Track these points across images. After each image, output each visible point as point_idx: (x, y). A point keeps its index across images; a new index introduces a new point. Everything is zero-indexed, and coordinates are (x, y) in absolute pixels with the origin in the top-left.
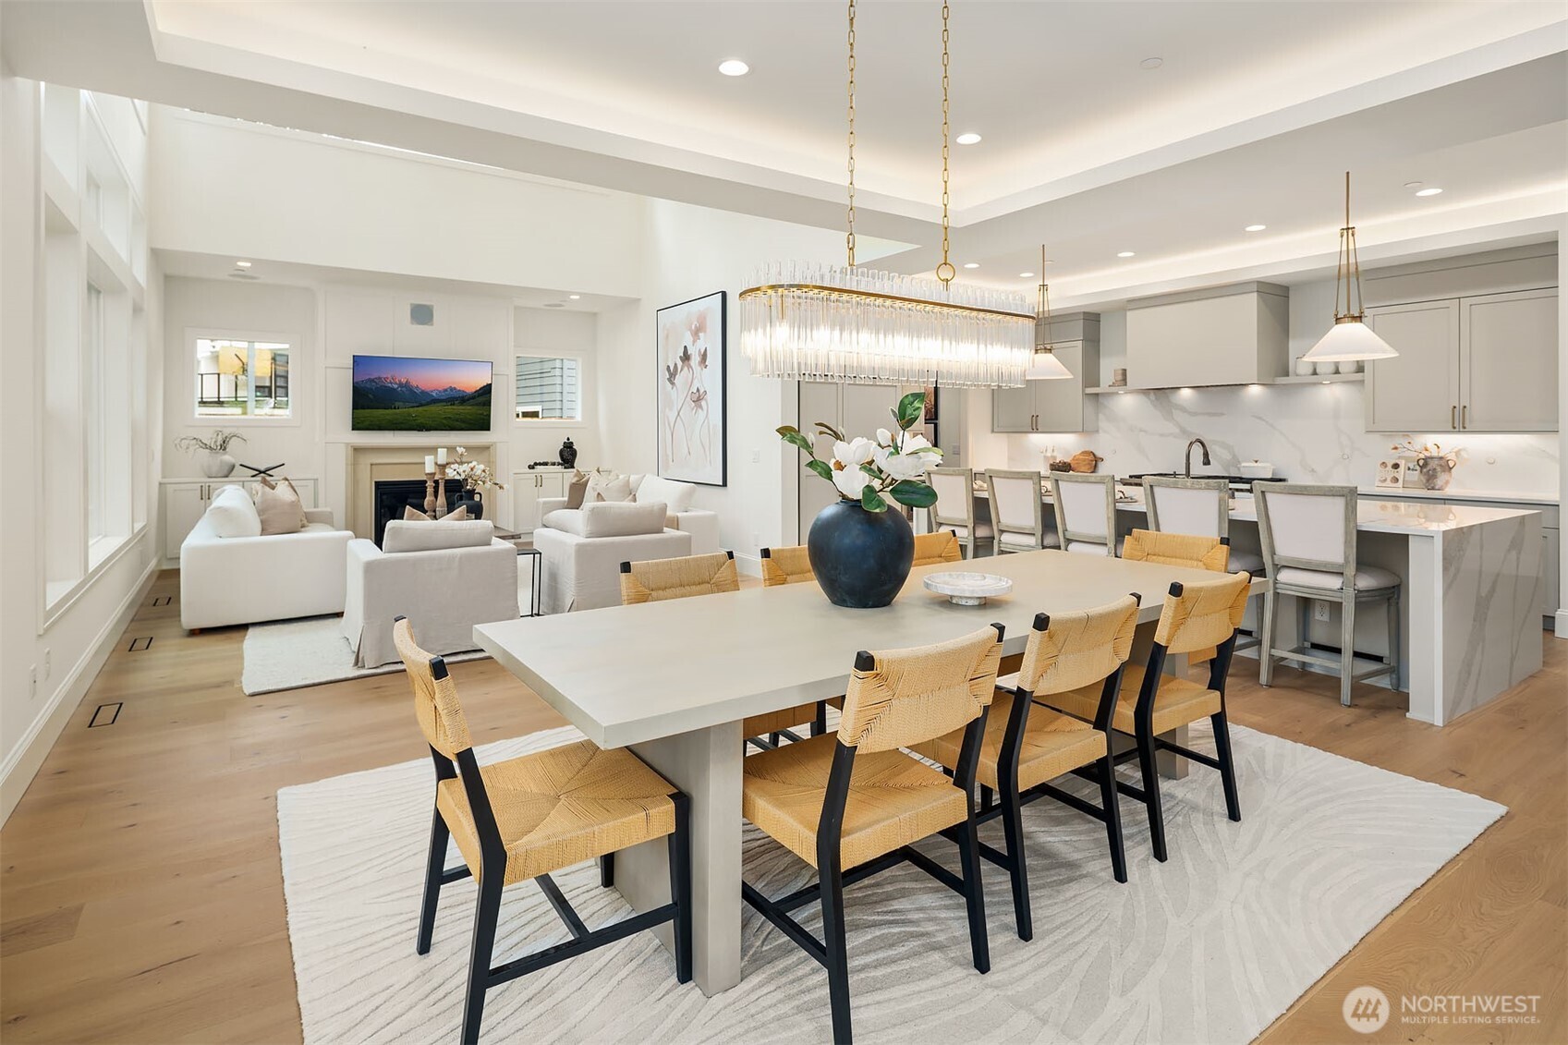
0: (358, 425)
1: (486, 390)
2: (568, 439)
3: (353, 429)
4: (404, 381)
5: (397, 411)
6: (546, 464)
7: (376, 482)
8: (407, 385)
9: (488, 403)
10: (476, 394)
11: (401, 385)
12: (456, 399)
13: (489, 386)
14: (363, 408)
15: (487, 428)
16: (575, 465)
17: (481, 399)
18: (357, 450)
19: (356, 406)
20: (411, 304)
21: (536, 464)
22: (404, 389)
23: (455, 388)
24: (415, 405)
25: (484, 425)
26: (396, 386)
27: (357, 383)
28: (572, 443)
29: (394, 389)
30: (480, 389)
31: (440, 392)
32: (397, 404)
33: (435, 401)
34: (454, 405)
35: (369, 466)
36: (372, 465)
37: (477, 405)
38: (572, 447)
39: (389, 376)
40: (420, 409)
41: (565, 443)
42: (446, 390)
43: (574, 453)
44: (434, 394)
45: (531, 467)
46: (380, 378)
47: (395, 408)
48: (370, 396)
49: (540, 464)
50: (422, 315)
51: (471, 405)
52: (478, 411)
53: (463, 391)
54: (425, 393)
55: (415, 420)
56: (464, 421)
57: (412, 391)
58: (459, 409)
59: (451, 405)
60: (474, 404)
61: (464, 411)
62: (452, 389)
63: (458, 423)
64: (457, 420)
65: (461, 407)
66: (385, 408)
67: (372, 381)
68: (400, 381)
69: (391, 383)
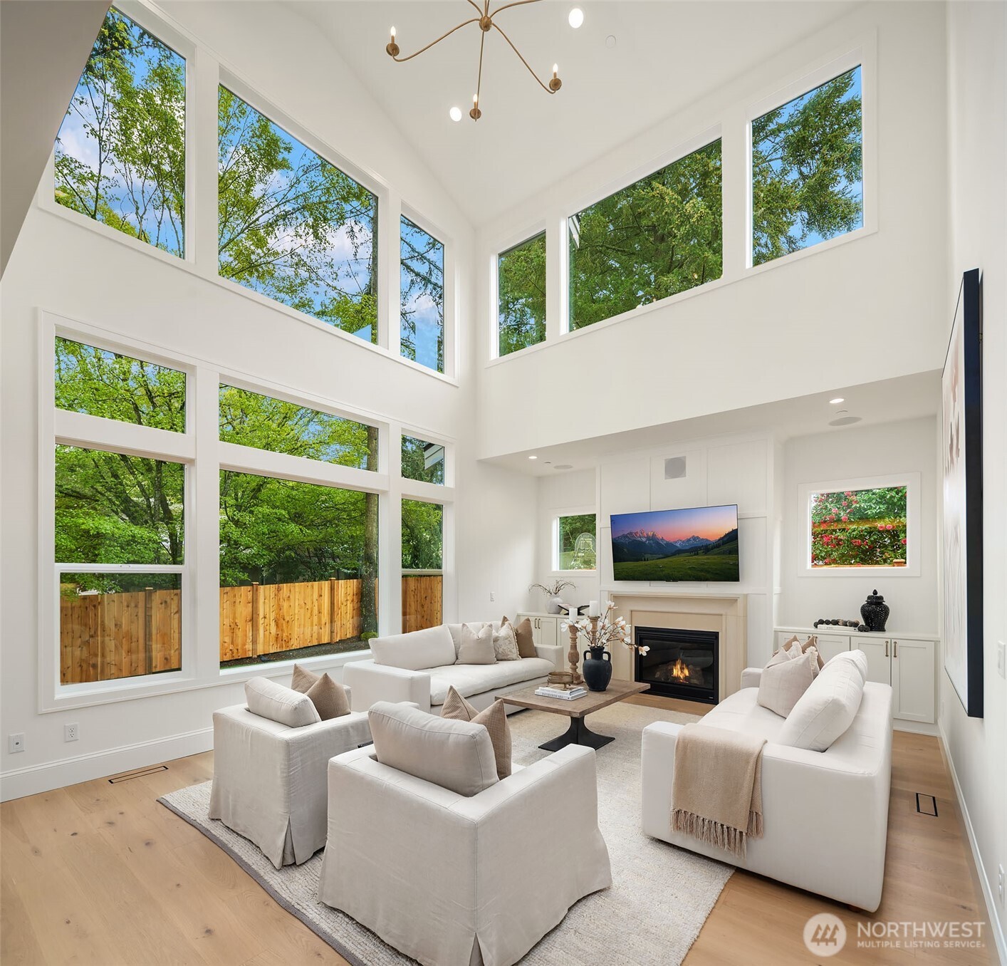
0: (618, 577)
1: (732, 537)
2: (875, 592)
3: (615, 580)
4: (650, 534)
5: (647, 563)
6: (836, 623)
7: (636, 628)
8: (653, 538)
9: (735, 551)
10: (723, 542)
11: (648, 538)
12: (700, 548)
13: (735, 532)
14: (621, 561)
15: (737, 578)
16: (886, 626)
17: (728, 547)
18: (616, 598)
19: (616, 558)
20: (666, 459)
21: (821, 622)
22: (651, 542)
23: (698, 538)
24: (661, 556)
25: (732, 575)
26: (644, 540)
27: (615, 539)
28: (882, 598)
29: (644, 543)
30: (726, 535)
31: (683, 542)
32: (647, 556)
33: (679, 552)
34: (697, 554)
35: (629, 613)
36: (631, 612)
37: (724, 553)
38: (881, 603)
39: (638, 531)
40: (666, 560)
41: (869, 598)
42: (689, 540)
43: (885, 611)
44: (678, 545)
45: (816, 625)
46: (631, 533)
47: (645, 560)
48: (625, 550)
49: (828, 622)
50: (675, 468)
51: (715, 554)
52: (724, 561)
53: (707, 540)
54: (669, 545)
55: (662, 571)
56: (709, 572)
57: (658, 544)
58: (702, 558)
59: (695, 555)
60: (719, 554)
61: (709, 561)
62: (695, 538)
63: (703, 573)
64: (702, 571)
65: (707, 557)
66: (637, 560)
67: (625, 536)
68: (648, 535)
69: (640, 537)
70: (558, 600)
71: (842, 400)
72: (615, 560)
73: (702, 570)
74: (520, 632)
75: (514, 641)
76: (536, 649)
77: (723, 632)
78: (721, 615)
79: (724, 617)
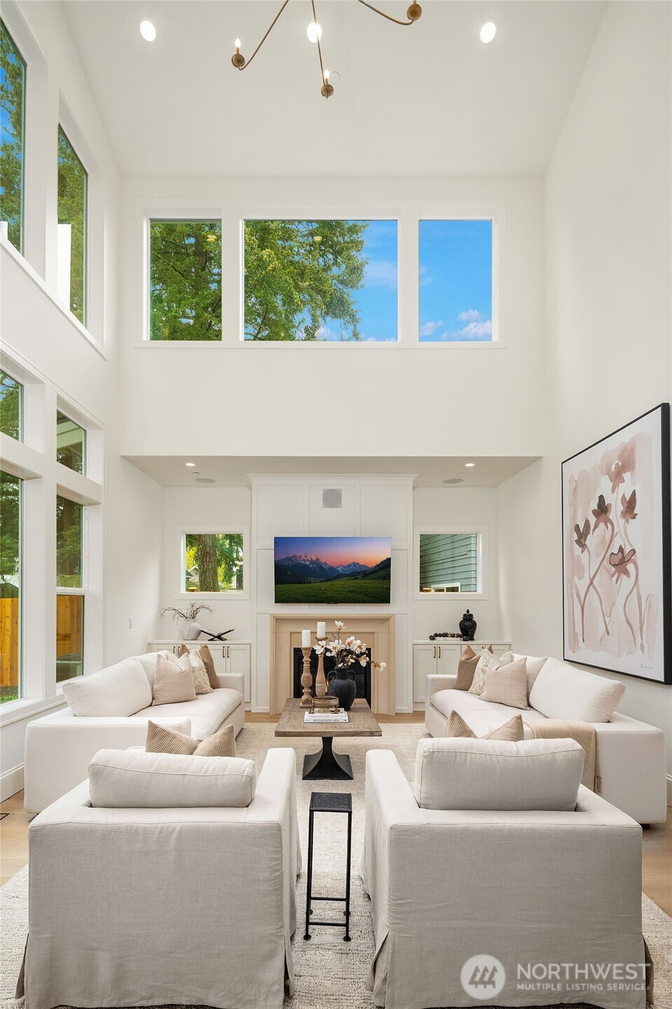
0: (280, 599)
1: (386, 564)
2: (468, 611)
3: (276, 602)
4: (314, 558)
5: (309, 585)
6: (445, 635)
7: (293, 649)
8: (317, 562)
9: (387, 577)
10: (377, 568)
11: (312, 562)
12: (359, 573)
13: (389, 560)
14: (283, 583)
15: (388, 601)
16: (474, 636)
17: (381, 573)
18: (279, 620)
19: (278, 581)
20: (324, 490)
21: (436, 635)
22: (315, 565)
23: (358, 564)
24: (324, 579)
25: (384, 598)
26: (308, 563)
27: (278, 562)
28: (471, 615)
29: (308, 566)
30: (382, 563)
31: (344, 567)
32: (310, 579)
33: (339, 576)
34: (357, 579)
35: (289, 635)
36: (291, 633)
37: (379, 578)
38: (471, 620)
39: (303, 555)
40: (329, 583)
41: (465, 615)
42: (350, 566)
43: (474, 625)
44: (340, 569)
45: (432, 638)
46: (295, 557)
47: (308, 583)
48: (289, 573)
49: (440, 635)
50: (332, 498)
51: (372, 579)
52: (379, 585)
53: (365, 566)
54: (332, 569)
55: (324, 593)
56: (366, 595)
57: (321, 567)
58: (361, 582)
59: (355, 579)
60: (375, 579)
61: (366, 585)
62: (355, 564)
63: (361, 596)
64: (360, 593)
65: (363, 581)
66: (300, 583)
67: (289, 559)
68: (312, 559)
69: (304, 560)
70: (197, 625)
71: (473, 465)
77: (376, 647)
78: (374, 633)
79: (376, 634)
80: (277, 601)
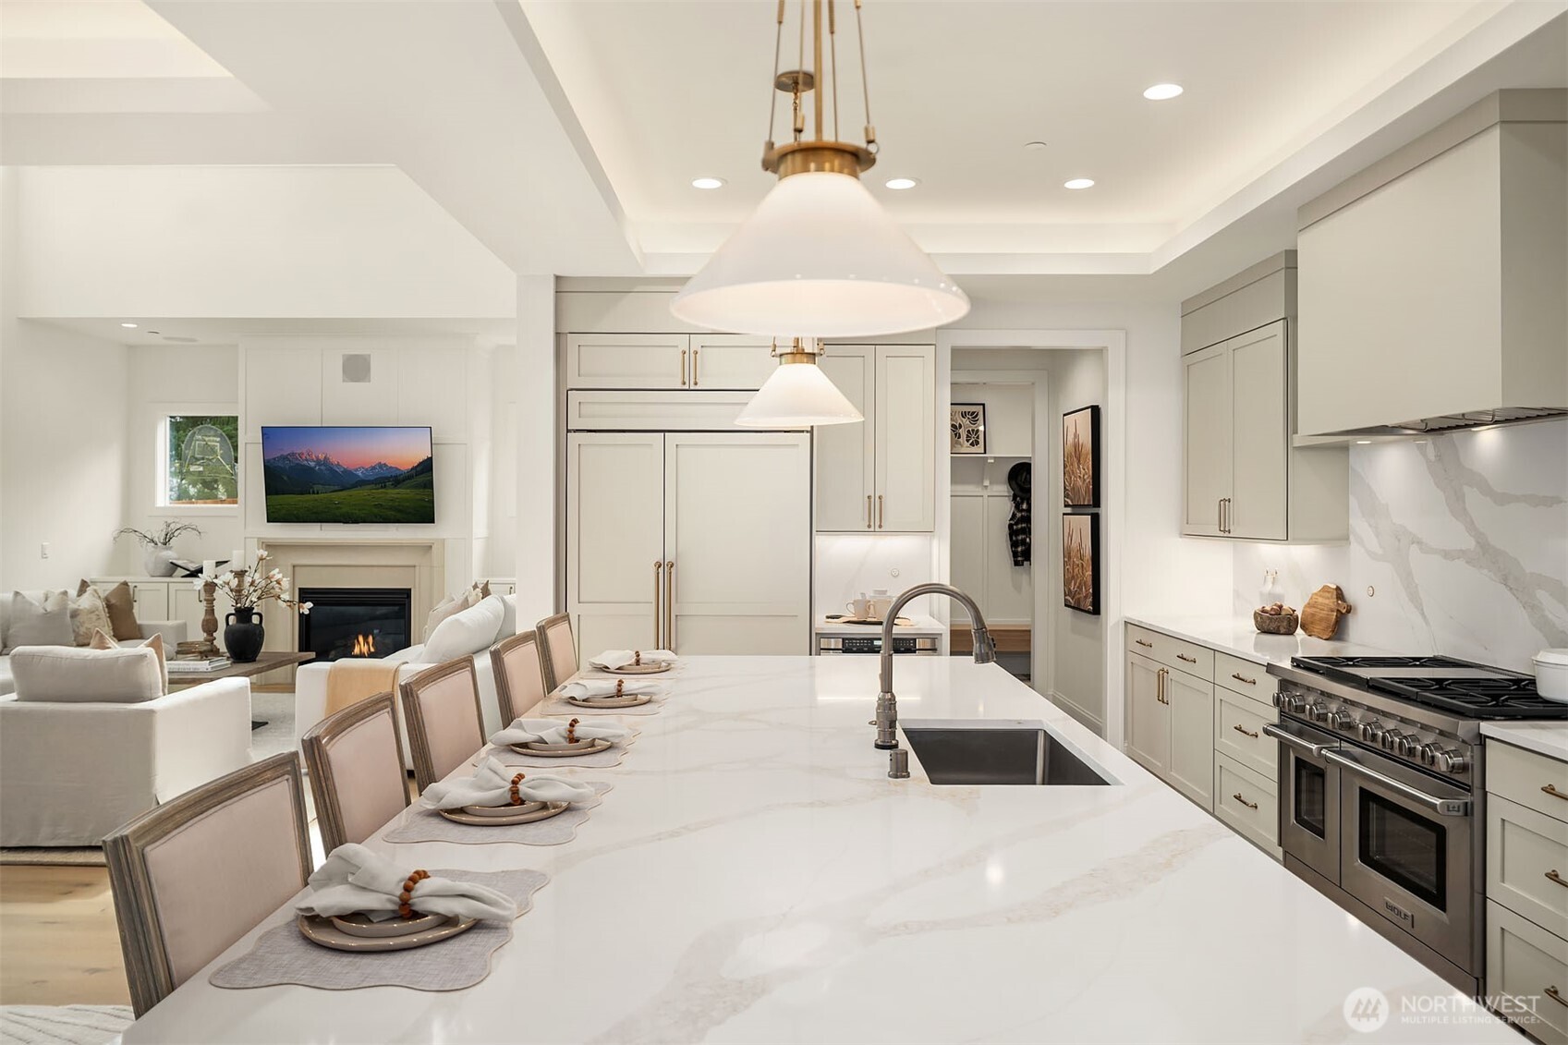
0: (273, 517)
1: (426, 467)
3: (271, 521)
4: (321, 457)
5: (316, 496)
7: (300, 589)
8: (325, 462)
9: (429, 485)
10: (414, 472)
11: (318, 462)
12: (388, 479)
13: (430, 460)
14: (277, 493)
15: (431, 519)
17: (421, 479)
18: (269, 546)
19: (271, 490)
20: (343, 356)
22: (322, 468)
23: (386, 465)
24: (336, 488)
25: (424, 514)
26: (312, 464)
27: (269, 461)
29: (312, 469)
30: (421, 464)
31: (367, 470)
32: (316, 487)
33: (361, 483)
34: (384, 487)
35: (290, 569)
36: (294, 566)
37: (417, 486)
39: (304, 452)
40: (343, 493)
42: (373, 468)
44: (359, 473)
46: (293, 454)
47: (313, 493)
48: (285, 478)
50: (356, 369)
51: (408, 488)
52: (418, 497)
53: (397, 469)
54: (348, 473)
55: (338, 509)
56: (400, 511)
57: (331, 470)
58: (393, 493)
59: (381, 487)
60: (411, 487)
61: (399, 496)
62: (381, 465)
63: (392, 513)
65: (397, 491)
66: (302, 493)
67: (284, 458)
68: (317, 458)
69: (307, 460)
70: (170, 555)
72: (269, 492)
73: (391, 508)
74: (113, 601)
75: (104, 615)
76: (140, 628)
77: (417, 586)
78: (414, 566)
79: (417, 568)
80: (268, 521)
